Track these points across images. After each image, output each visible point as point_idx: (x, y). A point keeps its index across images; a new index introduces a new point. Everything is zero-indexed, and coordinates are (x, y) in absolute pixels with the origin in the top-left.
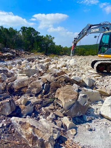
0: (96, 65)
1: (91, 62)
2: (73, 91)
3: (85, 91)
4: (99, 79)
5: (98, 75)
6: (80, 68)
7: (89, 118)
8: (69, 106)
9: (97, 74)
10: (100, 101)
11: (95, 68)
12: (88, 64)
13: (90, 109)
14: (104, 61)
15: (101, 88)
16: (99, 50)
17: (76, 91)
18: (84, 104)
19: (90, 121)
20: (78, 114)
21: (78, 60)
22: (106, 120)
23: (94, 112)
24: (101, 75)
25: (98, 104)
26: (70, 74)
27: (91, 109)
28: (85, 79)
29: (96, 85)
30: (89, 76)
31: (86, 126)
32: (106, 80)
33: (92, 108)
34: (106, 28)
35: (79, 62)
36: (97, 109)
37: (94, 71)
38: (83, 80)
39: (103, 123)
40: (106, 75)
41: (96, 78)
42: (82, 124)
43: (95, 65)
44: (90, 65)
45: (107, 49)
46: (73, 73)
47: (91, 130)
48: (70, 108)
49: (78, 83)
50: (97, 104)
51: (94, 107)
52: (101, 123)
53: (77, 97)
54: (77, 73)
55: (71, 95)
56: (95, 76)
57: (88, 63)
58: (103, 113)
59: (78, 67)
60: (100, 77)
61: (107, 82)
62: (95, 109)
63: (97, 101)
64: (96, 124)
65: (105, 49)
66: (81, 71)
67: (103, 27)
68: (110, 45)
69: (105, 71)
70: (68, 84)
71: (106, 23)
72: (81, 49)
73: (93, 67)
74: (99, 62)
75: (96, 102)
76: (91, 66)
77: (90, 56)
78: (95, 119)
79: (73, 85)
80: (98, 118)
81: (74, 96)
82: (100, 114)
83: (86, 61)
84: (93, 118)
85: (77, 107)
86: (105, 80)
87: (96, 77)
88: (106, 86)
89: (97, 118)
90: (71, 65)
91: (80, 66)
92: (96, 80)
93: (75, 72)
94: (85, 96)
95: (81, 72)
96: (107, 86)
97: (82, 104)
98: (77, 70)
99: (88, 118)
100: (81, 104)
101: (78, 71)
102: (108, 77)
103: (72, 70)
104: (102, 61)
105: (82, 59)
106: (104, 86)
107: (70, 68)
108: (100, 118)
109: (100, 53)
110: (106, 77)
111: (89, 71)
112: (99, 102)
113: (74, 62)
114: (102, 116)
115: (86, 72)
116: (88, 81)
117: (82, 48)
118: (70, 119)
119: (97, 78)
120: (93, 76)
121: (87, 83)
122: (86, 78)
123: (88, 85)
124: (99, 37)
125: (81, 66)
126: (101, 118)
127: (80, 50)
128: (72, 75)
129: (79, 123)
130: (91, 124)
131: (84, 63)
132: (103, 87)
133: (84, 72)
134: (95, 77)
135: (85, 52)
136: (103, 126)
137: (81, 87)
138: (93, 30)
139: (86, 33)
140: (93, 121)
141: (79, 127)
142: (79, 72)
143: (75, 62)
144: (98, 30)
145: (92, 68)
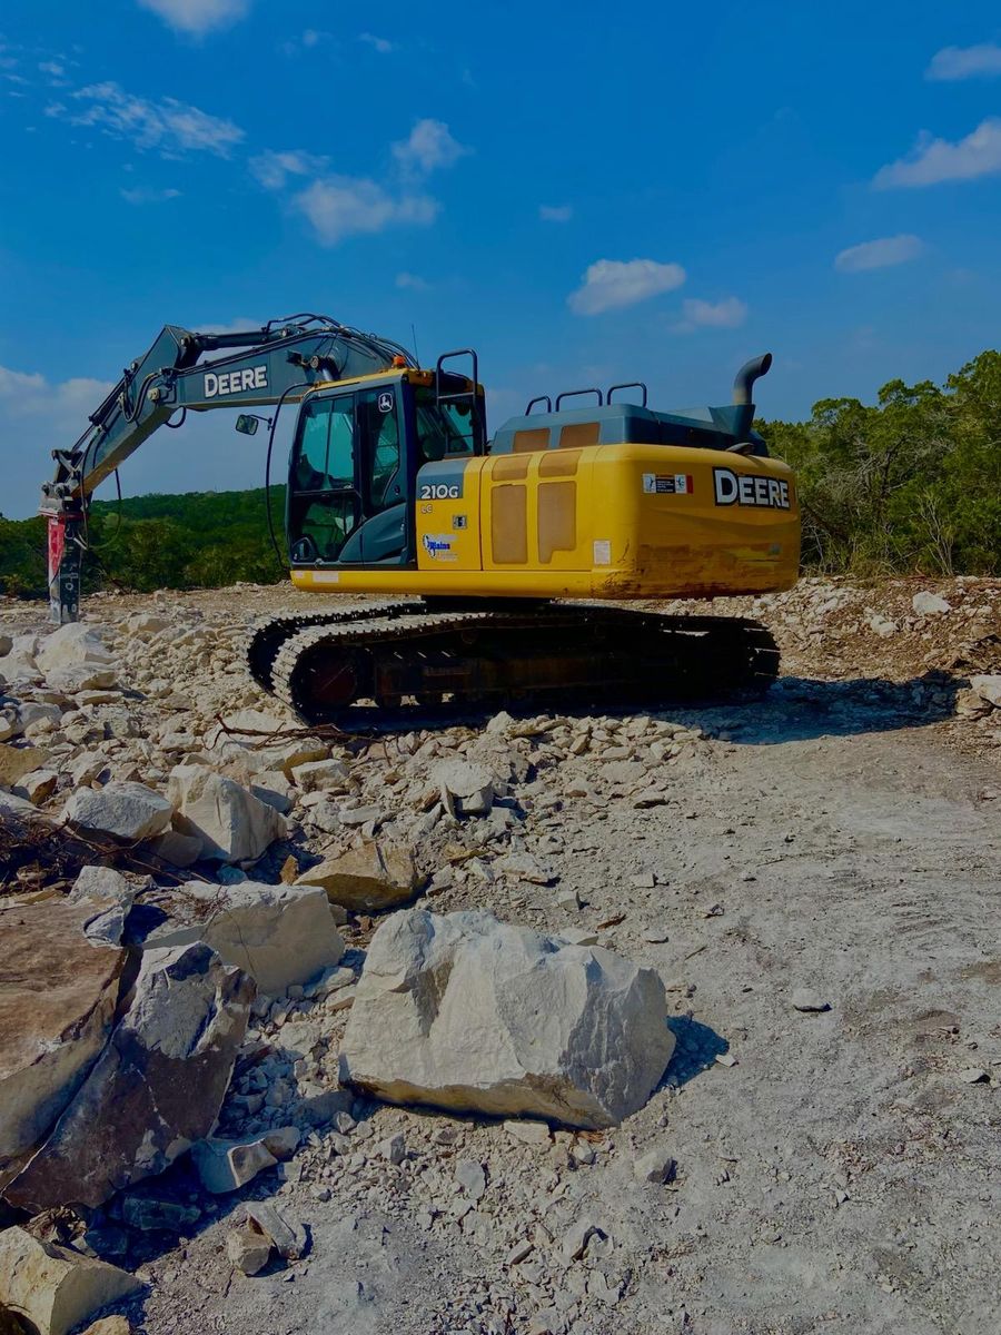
0: (285, 660)
1: (243, 643)
2: (66, 941)
3: (203, 908)
4: (324, 774)
5: (316, 745)
6: (152, 709)
7: (248, 1160)
8: (40, 1106)
9: (301, 736)
10: (341, 964)
11: (281, 685)
12: (227, 662)
13: (259, 1071)
14: (346, 619)
15: (339, 847)
16: (296, 531)
17: (110, 934)
18: (189, 1037)
19: (266, 1181)
20: (145, 1153)
21: (125, 629)
22: (401, 1113)
23: (293, 1083)
24: (340, 741)
25: (330, 1002)
26: (45, 776)
27: (270, 1060)
28: (193, 797)
29: (299, 833)
30: (230, 771)
31: (229, 1239)
32: (379, 780)
33: (281, 1055)
34: (314, 364)
35: (133, 652)
36: (322, 1045)
37: (277, 714)
38: (183, 811)
39: (379, 1157)
40: (378, 736)
41: (297, 771)
42: (191, 1235)
43: (276, 665)
44: (241, 664)
45: (356, 525)
46: (84, 764)
47: (275, 1261)
48: (50, 1129)
49: (127, 854)
50: (314, 1000)
51: (291, 1036)
52: (357, 1158)
53: (113, 990)
54: (125, 754)
55: (46, 995)
56: (287, 753)
57: (221, 653)
58: (366, 1069)
59: (128, 694)
60: (329, 755)
61: (389, 792)
62: (304, 1050)
63: (317, 977)
64: (317, 1190)
65: (339, 522)
66: (167, 732)
67: (295, 359)
68: (367, 494)
69: (361, 703)
70: (19, 889)
71: (309, 327)
72: (149, 531)
73: (267, 685)
74: (309, 637)
75: (306, 989)
76: (247, 677)
77: (237, 587)
78: (303, 1144)
79: (79, 884)
80: (334, 1128)
81: (88, 988)
82: (348, 1085)
83: (199, 634)
84: (288, 1136)
85: (124, 1090)
86: (374, 780)
87: (296, 760)
88: (377, 829)
89: (324, 1125)
90: (57, 689)
91: (153, 686)
92: (300, 789)
93: (105, 745)
94: (194, 965)
95: (165, 743)
96: (391, 819)
97: (172, 1048)
98: (119, 730)
99: (239, 1158)
100: (163, 1047)
101: (132, 734)
102: (392, 751)
103: (74, 733)
104: (327, 620)
105: (168, 617)
106: (368, 829)
107: (45, 722)
108: (344, 1120)
109: (309, 560)
110: (376, 750)
111: (230, 723)
112: (332, 981)
113: (89, 657)
114: (363, 1098)
115: (210, 737)
116: (226, 809)
117: (154, 521)
118: (67, 1237)
119: (308, 767)
120: (270, 756)
121: (220, 831)
122: (208, 786)
123: (226, 847)
124: (272, 424)
125: (162, 684)
126: (357, 1120)
127: (138, 537)
128: (70, 784)
129: (164, 1240)
130: (270, 1202)
131: (182, 654)
132: (358, 842)
133: (188, 739)
134: (286, 767)
135: (188, 560)
136: (375, 1182)
137: (161, 880)
138: (220, 382)
139: (159, 401)
140: (291, 1170)
141: (168, 1277)
142: (140, 742)
143: (99, 650)
144: (254, 377)
145: (256, 688)
